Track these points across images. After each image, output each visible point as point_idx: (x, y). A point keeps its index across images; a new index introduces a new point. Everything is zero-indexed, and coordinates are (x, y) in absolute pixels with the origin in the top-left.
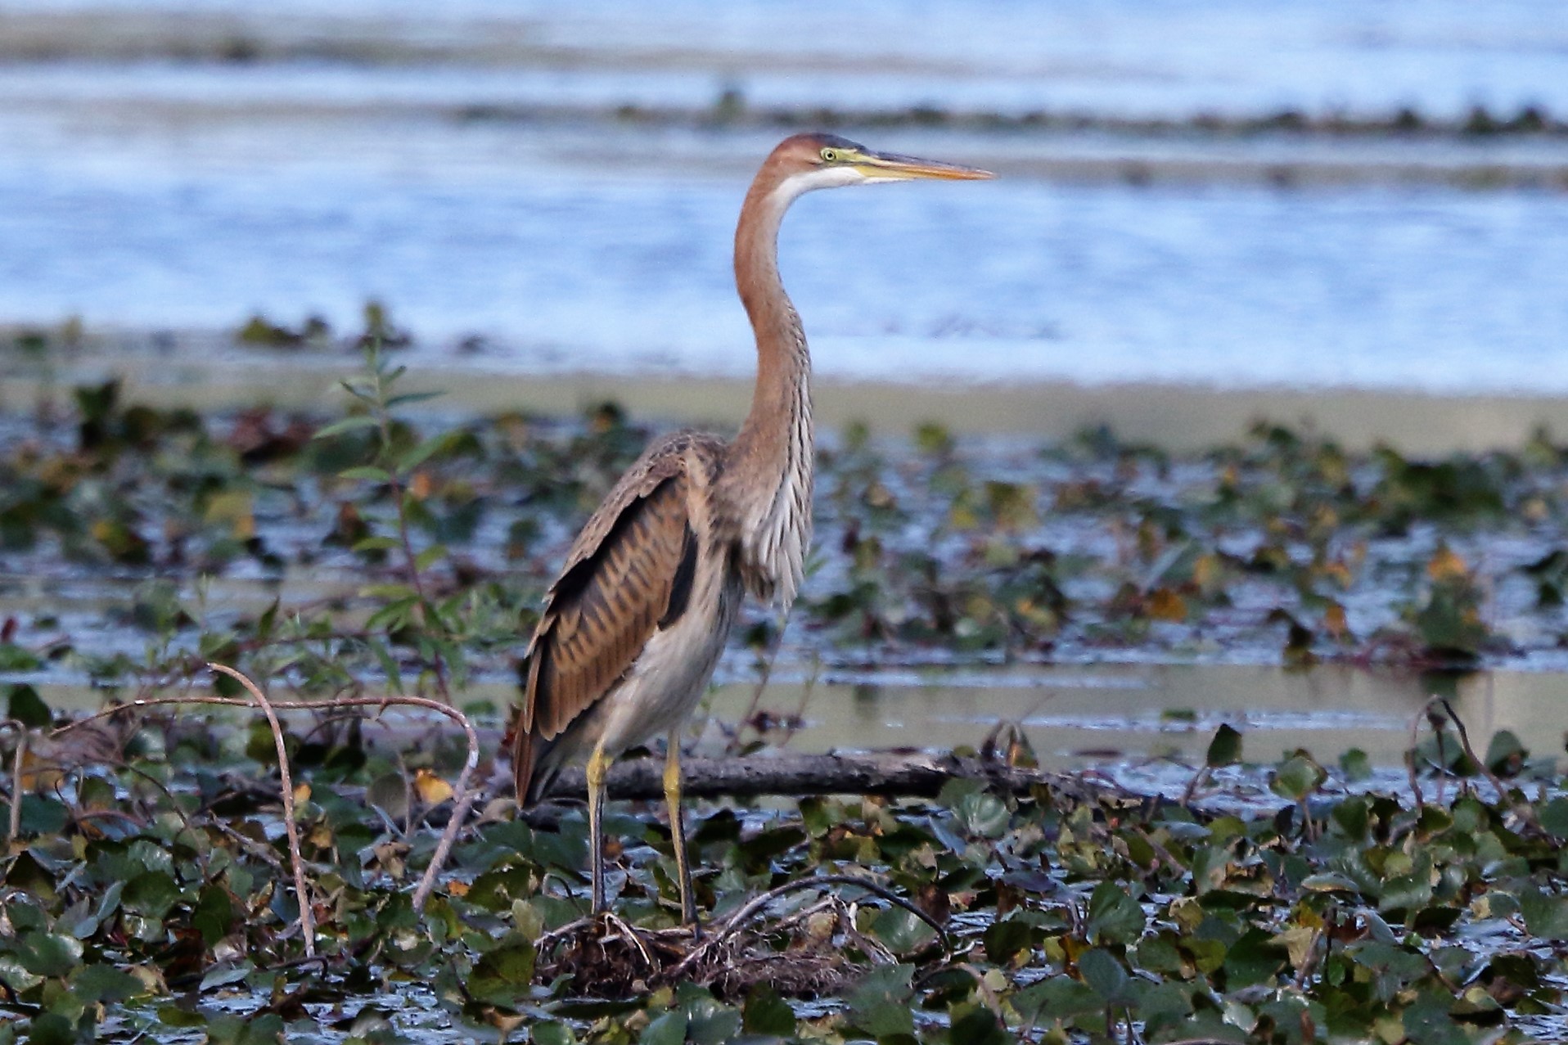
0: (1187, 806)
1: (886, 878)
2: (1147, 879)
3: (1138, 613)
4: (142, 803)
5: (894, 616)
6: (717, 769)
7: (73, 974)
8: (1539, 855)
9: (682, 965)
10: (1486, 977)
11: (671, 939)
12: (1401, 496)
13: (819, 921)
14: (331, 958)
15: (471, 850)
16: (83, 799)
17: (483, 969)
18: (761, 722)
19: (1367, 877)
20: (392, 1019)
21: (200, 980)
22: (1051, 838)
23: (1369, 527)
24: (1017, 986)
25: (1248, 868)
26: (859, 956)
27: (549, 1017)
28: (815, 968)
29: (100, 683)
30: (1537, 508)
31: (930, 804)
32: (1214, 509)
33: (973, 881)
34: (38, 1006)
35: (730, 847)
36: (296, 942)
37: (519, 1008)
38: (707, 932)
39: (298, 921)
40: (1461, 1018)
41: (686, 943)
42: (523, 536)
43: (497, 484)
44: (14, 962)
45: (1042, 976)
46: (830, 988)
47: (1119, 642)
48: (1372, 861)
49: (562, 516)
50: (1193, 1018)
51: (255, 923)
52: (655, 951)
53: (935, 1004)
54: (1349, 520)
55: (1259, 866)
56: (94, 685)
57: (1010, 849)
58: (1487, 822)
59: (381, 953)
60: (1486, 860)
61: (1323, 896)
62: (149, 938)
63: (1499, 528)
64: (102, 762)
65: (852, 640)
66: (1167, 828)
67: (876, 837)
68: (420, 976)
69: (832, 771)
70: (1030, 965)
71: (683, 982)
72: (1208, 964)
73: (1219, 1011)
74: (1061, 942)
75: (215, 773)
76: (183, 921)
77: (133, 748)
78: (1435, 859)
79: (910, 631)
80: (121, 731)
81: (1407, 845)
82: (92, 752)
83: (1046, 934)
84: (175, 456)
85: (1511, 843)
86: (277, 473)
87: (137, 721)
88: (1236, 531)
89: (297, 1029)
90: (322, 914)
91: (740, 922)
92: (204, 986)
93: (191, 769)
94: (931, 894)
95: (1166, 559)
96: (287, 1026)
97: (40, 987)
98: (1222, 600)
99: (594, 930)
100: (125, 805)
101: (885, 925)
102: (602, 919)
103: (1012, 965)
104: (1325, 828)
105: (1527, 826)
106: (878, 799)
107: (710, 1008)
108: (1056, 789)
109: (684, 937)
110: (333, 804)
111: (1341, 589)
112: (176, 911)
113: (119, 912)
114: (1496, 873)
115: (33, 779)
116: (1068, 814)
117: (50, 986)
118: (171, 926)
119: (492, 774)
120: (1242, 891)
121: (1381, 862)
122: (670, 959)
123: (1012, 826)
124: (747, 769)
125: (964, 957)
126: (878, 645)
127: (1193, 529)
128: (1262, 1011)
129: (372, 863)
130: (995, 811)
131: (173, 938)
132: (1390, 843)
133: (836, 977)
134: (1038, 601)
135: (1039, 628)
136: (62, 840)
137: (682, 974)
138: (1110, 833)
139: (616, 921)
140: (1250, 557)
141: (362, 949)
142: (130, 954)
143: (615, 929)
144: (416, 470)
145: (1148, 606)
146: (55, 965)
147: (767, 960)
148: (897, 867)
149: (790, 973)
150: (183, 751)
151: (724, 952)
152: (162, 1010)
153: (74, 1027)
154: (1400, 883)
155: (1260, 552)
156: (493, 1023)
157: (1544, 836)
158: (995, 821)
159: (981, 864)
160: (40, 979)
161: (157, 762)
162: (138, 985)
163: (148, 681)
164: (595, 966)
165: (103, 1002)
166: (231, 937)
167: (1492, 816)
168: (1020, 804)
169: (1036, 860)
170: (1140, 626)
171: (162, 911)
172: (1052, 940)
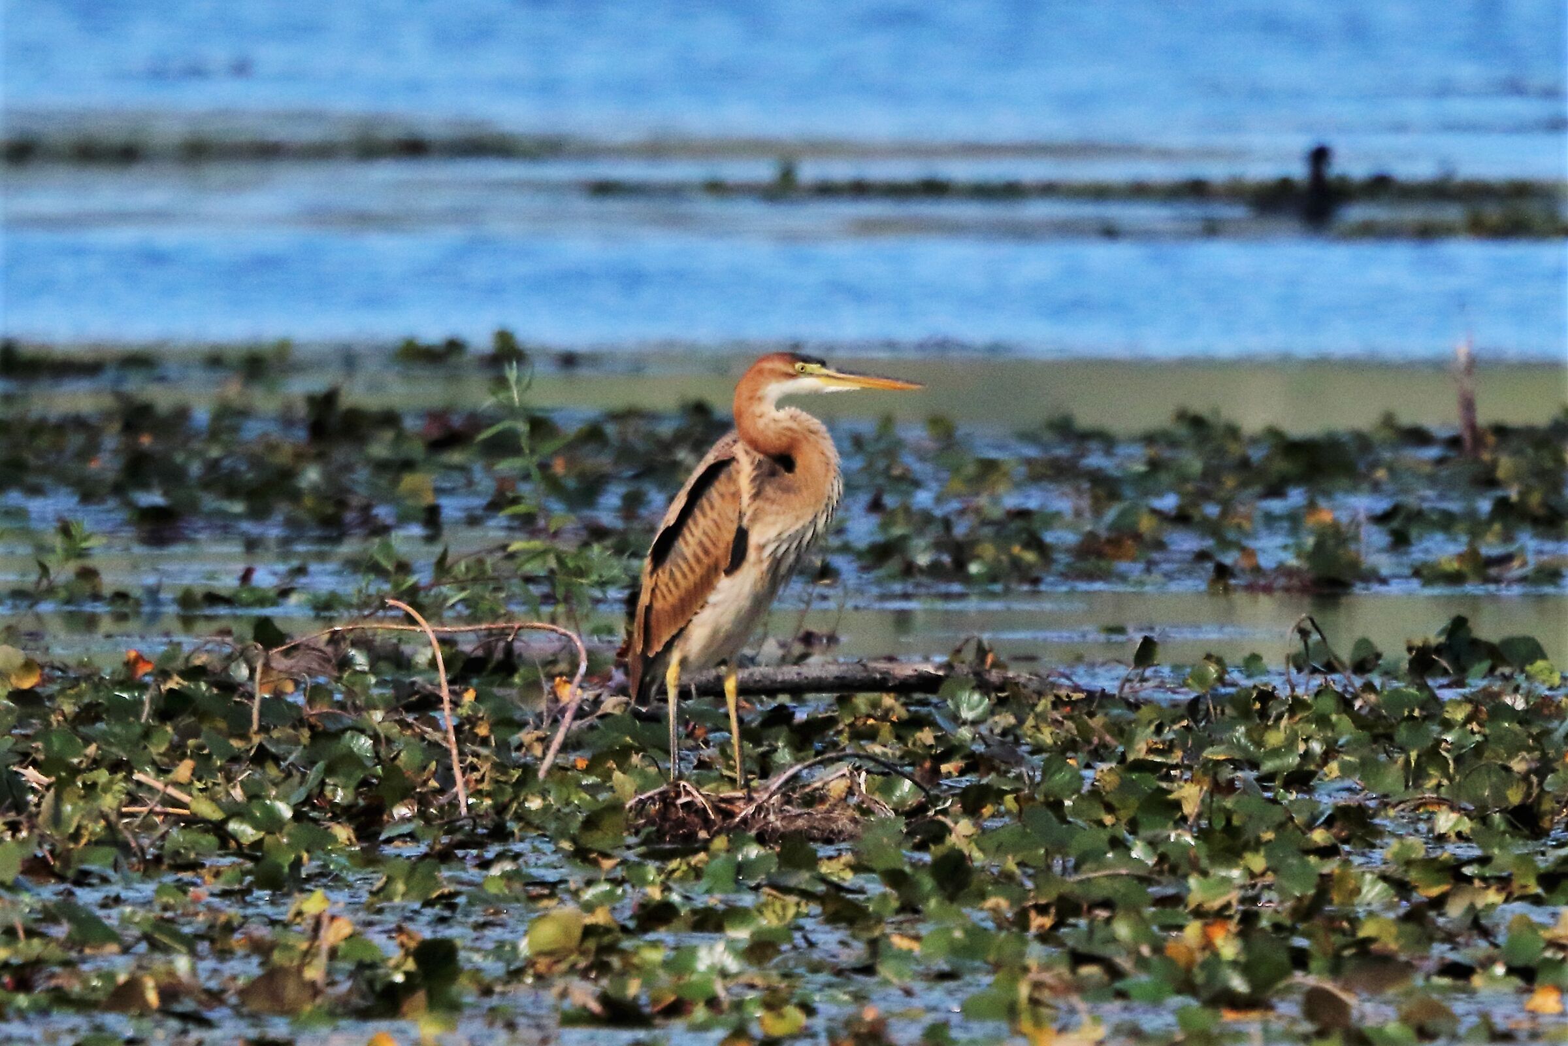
0: (1121, 698)
1: (898, 753)
2: (1090, 752)
3: (1100, 555)
4: (354, 703)
5: (923, 560)
6: (775, 674)
7: (286, 830)
8: (1381, 730)
9: (737, 820)
10: (1329, 823)
11: (730, 801)
12: (1281, 466)
13: (838, 787)
14: (480, 816)
15: (594, 736)
16: (311, 702)
17: (590, 823)
18: (808, 639)
19: (1252, 748)
20: (521, 861)
21: (380, 834)
22: (1021, 722)
23: (1258, 489)
24: (984, 831)
25: (1163, 743)
26: (867, 812)
27: (637, 859)
28: (835, 821)
29: (323, 614)
30: (1381, 474)
31: (934, 699)
32: (1143, 476)
33: (962, 754)
34: (259, 854)
35: (784, 731)
36: (454, 804)
37: (616, 852)
38: (755, 795)
39: (455, 790)
40: (1308, 852)
41: (741, 804)
42: (632, 504)
43: (616, 463)
44: (242, 822)
45: (1000, 824)
46: (845, 835)
47: (1091, 577)
48: (1255, 736)
49: (662, 486)
50: (1110, 855)
51: (425, 790)
52: (718, 810)
53: (922, 847)
54: (1244, 485)
55: (1172, 741)
56: (317, 617)
57: (991, 731)
58: (1342, 707)
59: (515, 812)
60: (1341, 734)
61: (1218, 763)
62: (345, 802)
63: (1354, 489)
64: (324, 673)
65: (892, 577)
66: (1106, 715)
67: (893, 723)
68: (543, 828)
69: (861, 674)
70: (993, 816)
71: (738, 833)
72: (1125, 815)
73: (1129, 849)
74: (1017, 799)
75: (408, 680)
76: (370, 790)
77: (345, 663)
78: (1303, 734)
79: (934, 569)
80: (336, 650)
81: (1284, 722)
82: (315, 665)
83: (1007, 792)
84: (380, 448)
85: (1359, 721)
86: (456, 457)
87: (348, 642)
88: (1159, 494)
89: (450, 869)
90: (472, 785)
91: (779, 788)
92: (382, 837)
93: (388, 678)
94: (927, 765)
95: (1112, 513)
96: (443, 867)
97: (261, 841)
98: (1160, 545)
99: (673, 794)
100: (342, 706)
101: (887, 789)
102: (678, 786)
103: (981, 815)
104: (1223, 712)
105: (1372, 710)
106: (892, 695)
107: (753, 851)
108: (1025, 686)
109: (739, 799)
110: (490, 704)
111: (1248, 535)
112: (365, 783)
113: (323, 784)
114: (1348, 743)
115: (272, 685)
116: (1035, 705)
117: (269, 839)
118: (361, 794)
119: (610, 679)
120: (1158, 759)
121: (1262, 736)
122: (730, 815)
123: (992, 713)
124: (799, 674)
125: (944, 812)
126: (911, 580)
127: (1128, 492)
128: (1161, 849)
129: (519, 747)
130: (980, 703)
131: (361, 802)
132: (1270, 723)
133: (850, 827)
134: (1027, 546)
135: (1030, 566)
136: (291, 731)
137: (737, 826)
138: (1064, 717)
139: (689, 788)
140: (1173, 513)
141: (500, 809)
142: (330, 815)
143: (688, 793)
144: (556, 453)
145: (1108, 550)
146: (272, 823)
147: (799, 816)
148: (906, 745)
149: (816, 824)
150: (383, 666)
151: (768, 809)
152: (351, 856)
153: (286, 870)
154: (1275, 753)
155: (1180, 508)
156: (595, 863)
157: (1385, 717)
158: (980, 710)
159: (969, 743)
160: (262, 834)
161: (363, 673)
162: (334, 839)
163: (355, 613)
164: (675, 821)
165: (308, 851)
166: (406, 801)
167: (1345, 704)
168: (999, 698)
169: (1010, 738)
170: (1103, 564)
171: (353, 783)
172: (1009, 798)
